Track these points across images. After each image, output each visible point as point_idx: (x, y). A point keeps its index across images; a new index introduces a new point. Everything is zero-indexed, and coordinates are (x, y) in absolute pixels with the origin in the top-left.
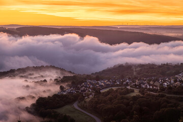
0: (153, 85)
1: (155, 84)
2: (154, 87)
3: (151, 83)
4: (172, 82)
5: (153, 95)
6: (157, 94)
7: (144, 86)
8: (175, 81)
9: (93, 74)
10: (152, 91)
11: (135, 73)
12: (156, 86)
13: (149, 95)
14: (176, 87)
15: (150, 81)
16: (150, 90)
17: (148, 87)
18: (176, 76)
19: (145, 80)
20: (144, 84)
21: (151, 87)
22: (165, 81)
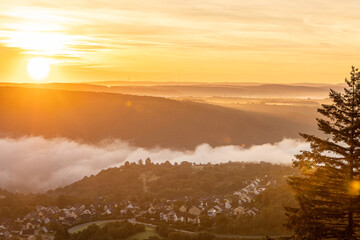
0: (186, 215)
1: (191, 211)
2: (189, 220)
4: (228, 205)
5: (188, 237)
6: (196, 233)
7: (165, 218)
8: (234, 204)
9: (50, 192)
10: (185, 228)
11: (146, 189)
12: (193, 217)
13: (178, 237)
14: (235, 217)
15: (180, 204)
16: (178, 225)
17: (176, 219)
18: (236, 193)
19: (169, 204)
20: (166, 212)
21: (182, 219)
22: (212, 205)
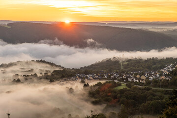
0: (139, 79)
1: (142, 78)
2: (141, 81)
3: (138, 76)
4: (158, 75)
5: (140, 89)
6: (144, 87)
7: (130, 80)
8: (161, 75)
9: (81, 68)
10: (138, 85)
11: (122, 67)
13: (135, 88)
14: (161, 80)
15: (137, 74)
16: (136, 83)
17: (135, 81)
18: (162, 70)
19: (132, 74)
20: (131, 78)
21: (138, 81)
22: (151, 75)
